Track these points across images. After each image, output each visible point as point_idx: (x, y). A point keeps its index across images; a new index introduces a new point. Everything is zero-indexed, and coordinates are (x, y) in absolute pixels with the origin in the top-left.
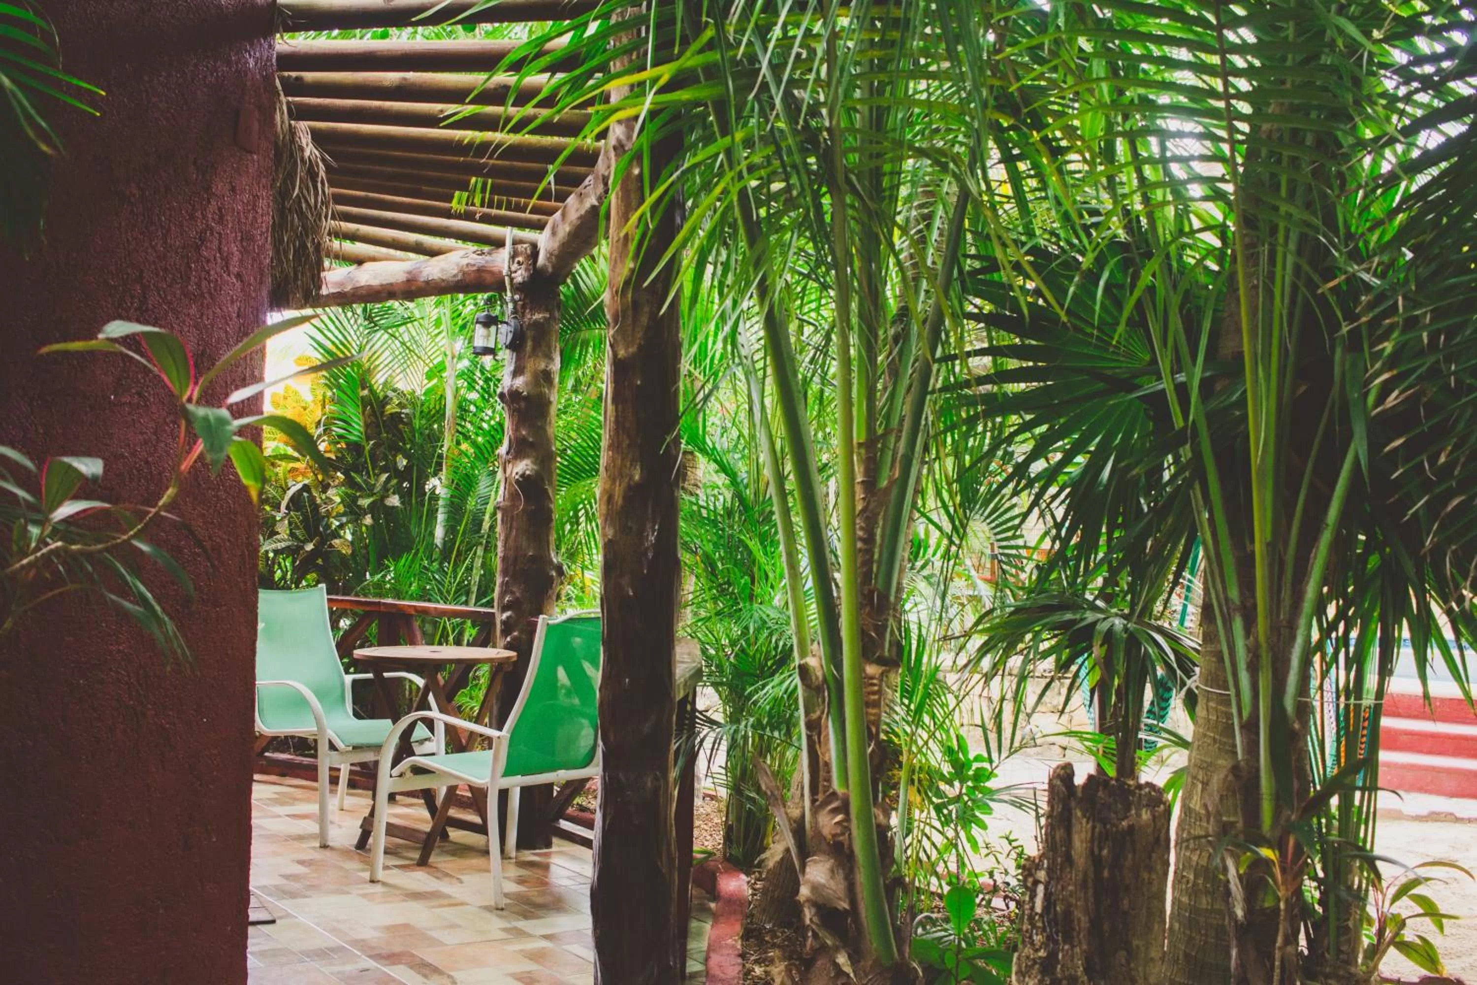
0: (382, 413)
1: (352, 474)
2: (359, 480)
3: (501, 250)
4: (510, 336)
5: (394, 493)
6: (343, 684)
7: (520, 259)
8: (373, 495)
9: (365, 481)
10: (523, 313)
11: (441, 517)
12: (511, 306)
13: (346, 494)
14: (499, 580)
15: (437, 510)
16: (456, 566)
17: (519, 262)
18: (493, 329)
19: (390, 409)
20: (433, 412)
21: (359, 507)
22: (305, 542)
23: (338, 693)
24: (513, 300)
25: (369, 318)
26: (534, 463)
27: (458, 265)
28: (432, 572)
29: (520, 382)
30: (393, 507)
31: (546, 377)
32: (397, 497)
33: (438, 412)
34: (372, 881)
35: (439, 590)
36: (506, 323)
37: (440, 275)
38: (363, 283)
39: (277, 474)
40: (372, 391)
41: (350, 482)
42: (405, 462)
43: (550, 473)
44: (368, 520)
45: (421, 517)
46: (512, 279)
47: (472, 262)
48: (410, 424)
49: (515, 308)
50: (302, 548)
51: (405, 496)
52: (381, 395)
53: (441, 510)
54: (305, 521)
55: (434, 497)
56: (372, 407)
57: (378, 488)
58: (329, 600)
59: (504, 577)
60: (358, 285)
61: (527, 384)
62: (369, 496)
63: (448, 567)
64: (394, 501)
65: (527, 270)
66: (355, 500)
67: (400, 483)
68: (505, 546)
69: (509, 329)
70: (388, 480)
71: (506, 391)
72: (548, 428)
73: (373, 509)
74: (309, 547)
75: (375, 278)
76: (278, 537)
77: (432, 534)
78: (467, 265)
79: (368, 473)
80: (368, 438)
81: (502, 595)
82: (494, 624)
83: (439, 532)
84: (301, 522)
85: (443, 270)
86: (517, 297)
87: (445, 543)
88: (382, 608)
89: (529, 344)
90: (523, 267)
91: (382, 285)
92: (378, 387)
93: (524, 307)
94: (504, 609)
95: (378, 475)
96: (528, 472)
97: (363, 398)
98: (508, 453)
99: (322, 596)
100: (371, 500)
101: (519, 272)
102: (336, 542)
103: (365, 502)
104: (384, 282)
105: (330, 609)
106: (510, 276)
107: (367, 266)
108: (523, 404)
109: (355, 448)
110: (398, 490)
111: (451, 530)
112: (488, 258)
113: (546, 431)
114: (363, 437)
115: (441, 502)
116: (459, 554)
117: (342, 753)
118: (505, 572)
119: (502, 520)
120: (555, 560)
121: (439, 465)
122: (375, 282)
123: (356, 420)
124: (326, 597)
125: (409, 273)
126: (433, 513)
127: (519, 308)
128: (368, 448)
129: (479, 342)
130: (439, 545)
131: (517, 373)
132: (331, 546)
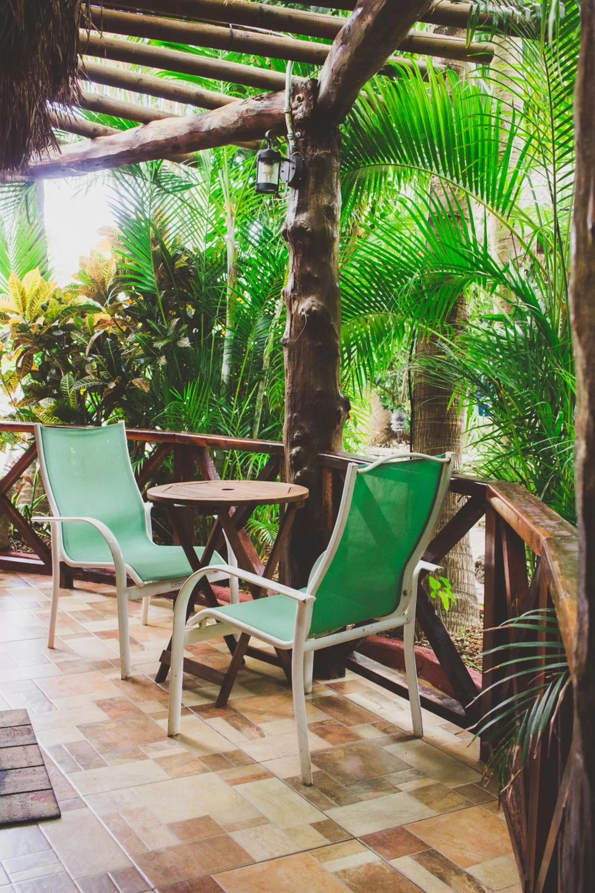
0: (173, 269)
1: (148, 320)
2: (154, 325)
3: (280, 94)
4: (292, 173)
5: (185, 336)
6: (143, 512)
7: (301, 95)
8: (166, 337)
9: (160, 327)
10: (305, 150)
11: (226, 357)
12: (292, 143)
13: (143, 338)
14: (287, 416)
15: (223, 352)
16: (241, 399)
17: (299, 99)
18: (276, 166)
19: (180, 263)
20: (216, 266)
21: (156, 349)
22: (109, 381)
23: (139, 521)
24: (294, 137)
25: (156, 179)
26: (320, 299)
27: (238, 112)
28: (221, 406)
29: (303, 218)
30: (185, 348)
31: (329, 212)
32: (187, 339)
33: (220, 265)
34: (171, 736)
35: (227, 421)
36: (289, 161)
37: (220, 124)
38: (149, 139)
39: (84, 324)
40: (163, 247)
41: (147, 327)
42: (193, 311)
43: (334, 308)
44: (163, 361)
45: (209, 358)
46: (292, 116)
47: (251, 107)
48: (196, 278)
49: (296, 144)
50: (107, 386)
51: (194, 339)
52: (172, 254)
53: (226, 351)
54: (109, 362)
55: (219, 339)
56: (165, 265)
57: (171, 332)
58: (128, 433)
59: (292, 413)
60: (145, 142)
61: (310, 219)
62: (163, 340)
63: (234, 401)
64: (185, 342)
65: (307, 105)
66: (150, 343)
67: (190, 329)
68: (292, 382)
69: (292, 165)
70: (179, 324)
71: (289, 228)
72: (332, 264)
73: (165, 350)
74: (112, 385)
75: (160, 134)
76: (87, 378)
77: (219, 372)
78: (247, 111)
79: (162, 320)
80: (161, 289)
81: (290, 432)
82: (284, 458)
83: (225, 370)
84: (105, 364)
85: (223, 118)
86: (298, 134)
87: (230, 379)
88: (177, 441)
89: (312, 180)
90: (304, 103)
91: (167, 140)
92: (168, 244)
93: (305, 144)
94: (293, 445)
95: (169, 322)
96: (314, 308)
97: (154, 252)
98: (293, 291)
99: (122, 432)
100: (165, 342)
101: (300, 108)
102: (137, 382)
103: (159, 345)
104: (168, 137)
105: (130, 442)
106: (290, 113)
107: (153, 124)
108: (307, 240)
109: (150, 297)
110: (188, 333)
111: (234, 368)
112: (266, 103)
113: (329, 267)
114: (156, 287)
115: (226, 344)
116: (243, 387)
117: (140, 588)
118: (293, 408)
119: (289, 357)
120: (342, 395)
121: (223, 312)
122: (161, 137)
123: (148, 272)
124: (125, 430)
125: (191, 124)
126: (219, 354)
127: (300, 144)
128: (160, 297)
129: (262, 179)
130: (225, 381)
131: (299, 210)
132: (132, 384)
